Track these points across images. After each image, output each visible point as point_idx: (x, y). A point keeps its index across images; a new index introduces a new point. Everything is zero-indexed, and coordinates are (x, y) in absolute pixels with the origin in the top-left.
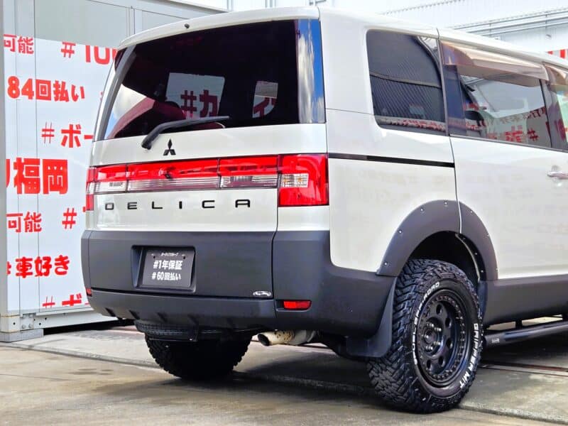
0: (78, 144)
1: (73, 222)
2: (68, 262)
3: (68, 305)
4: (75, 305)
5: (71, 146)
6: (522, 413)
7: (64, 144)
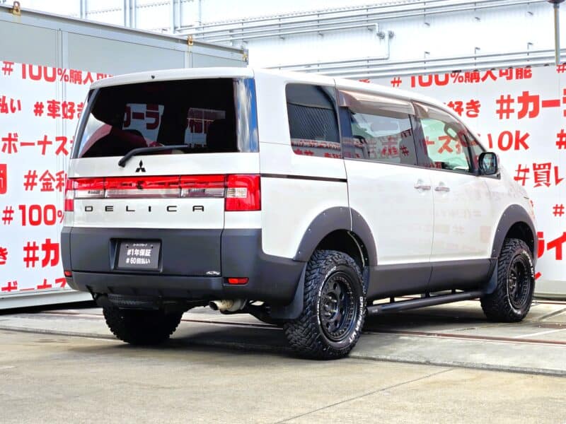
0: (16, 151)
1: (10, 219)
2: (7, 253)
3: (7, 291)
4: (12, 291)
5: (10, 152)
6: (393, 358)
7: (4, 150)
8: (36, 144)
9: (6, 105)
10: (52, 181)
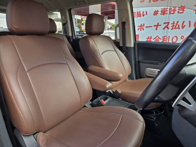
8: (153, 26)
9: (141, 14)
10: (159, 40)
